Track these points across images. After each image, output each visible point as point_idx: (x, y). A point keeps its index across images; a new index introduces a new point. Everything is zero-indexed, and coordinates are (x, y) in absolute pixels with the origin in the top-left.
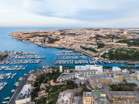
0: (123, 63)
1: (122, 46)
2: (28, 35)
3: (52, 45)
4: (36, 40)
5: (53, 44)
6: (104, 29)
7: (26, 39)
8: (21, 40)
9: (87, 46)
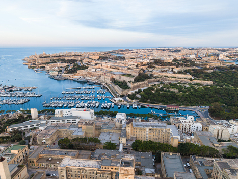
0: (159, 107)
1: (181, 78)
2: (45, 60)
3: (71, 77)
4: (53, 68)
5: (73, 74)
6: (192, 49)
7: (40, 66)
8: (33, 68)
9: (120, 78)
